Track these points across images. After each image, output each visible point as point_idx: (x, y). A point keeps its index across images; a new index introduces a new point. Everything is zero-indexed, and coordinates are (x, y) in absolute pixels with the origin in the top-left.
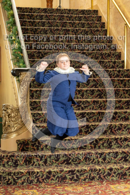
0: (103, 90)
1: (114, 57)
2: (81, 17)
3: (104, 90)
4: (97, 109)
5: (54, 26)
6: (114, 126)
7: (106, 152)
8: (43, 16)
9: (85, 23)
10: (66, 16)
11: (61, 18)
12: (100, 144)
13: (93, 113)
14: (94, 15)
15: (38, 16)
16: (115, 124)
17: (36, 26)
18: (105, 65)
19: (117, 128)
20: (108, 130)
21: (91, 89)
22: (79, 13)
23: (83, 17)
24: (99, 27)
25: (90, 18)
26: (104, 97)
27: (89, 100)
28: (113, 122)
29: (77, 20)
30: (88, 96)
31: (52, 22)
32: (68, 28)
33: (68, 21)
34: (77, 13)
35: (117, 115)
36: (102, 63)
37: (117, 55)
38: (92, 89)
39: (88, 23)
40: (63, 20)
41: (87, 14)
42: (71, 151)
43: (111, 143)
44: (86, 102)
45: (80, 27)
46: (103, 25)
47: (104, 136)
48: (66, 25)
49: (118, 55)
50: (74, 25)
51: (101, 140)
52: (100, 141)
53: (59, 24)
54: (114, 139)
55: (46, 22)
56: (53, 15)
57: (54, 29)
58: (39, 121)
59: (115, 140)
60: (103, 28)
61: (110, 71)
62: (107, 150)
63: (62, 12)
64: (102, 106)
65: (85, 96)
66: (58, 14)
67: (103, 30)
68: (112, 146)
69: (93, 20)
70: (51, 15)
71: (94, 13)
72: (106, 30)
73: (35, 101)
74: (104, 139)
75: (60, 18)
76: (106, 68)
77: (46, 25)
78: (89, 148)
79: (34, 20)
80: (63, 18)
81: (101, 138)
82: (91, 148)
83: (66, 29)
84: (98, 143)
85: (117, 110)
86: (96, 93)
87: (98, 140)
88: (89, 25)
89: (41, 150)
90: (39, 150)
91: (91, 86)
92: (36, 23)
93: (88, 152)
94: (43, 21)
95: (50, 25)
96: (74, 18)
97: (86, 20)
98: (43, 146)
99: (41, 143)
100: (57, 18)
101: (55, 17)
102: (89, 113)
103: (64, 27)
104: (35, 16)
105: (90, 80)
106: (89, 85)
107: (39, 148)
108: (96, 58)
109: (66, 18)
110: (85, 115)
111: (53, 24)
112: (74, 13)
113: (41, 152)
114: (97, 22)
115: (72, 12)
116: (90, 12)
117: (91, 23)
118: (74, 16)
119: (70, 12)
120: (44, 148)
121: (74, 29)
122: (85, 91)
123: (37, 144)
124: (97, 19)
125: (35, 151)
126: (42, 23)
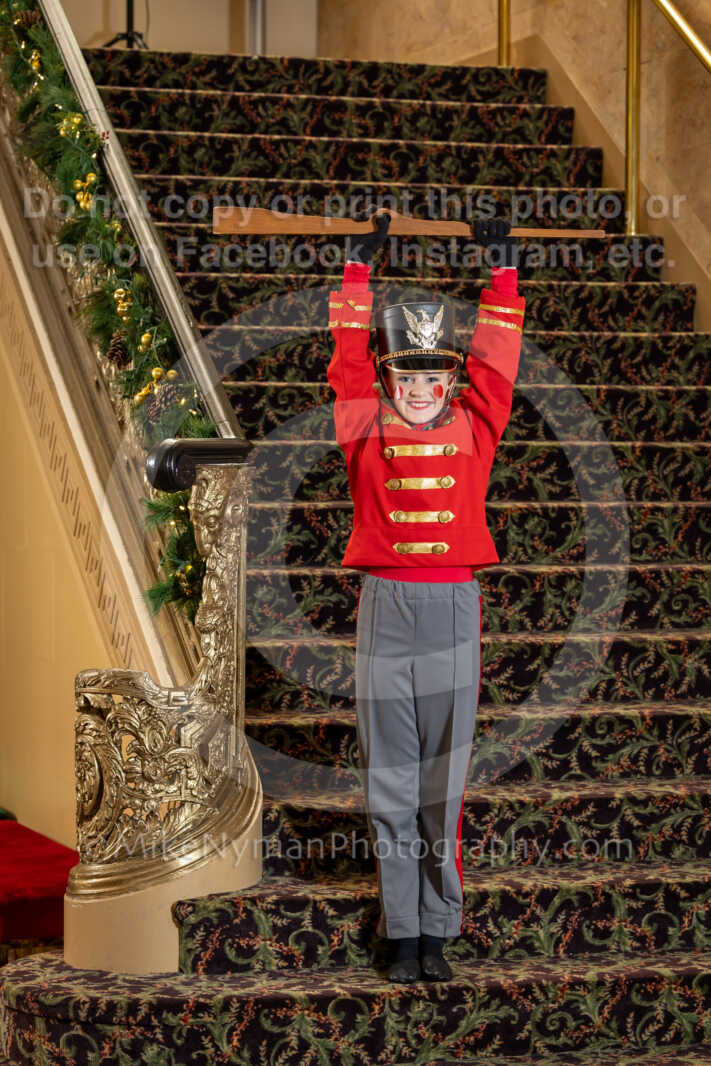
0: (655, 574)
1: (689, 369)
2: (449, 113)
3: (664, 577)
4: (640, 698)
5: (290, 167)
8: (215, 107)
9: (480, 151)
10: (358, 107)
11: (327, 122)
12: (695, 920)
13: (622, 719)
15: (183, 104)
17: (177, 168)
18: (640, 415)
22: (433, 86)
23: (464, 116)
24: (568, 179)
25: (504, 118)
26: (666, 620)
27: (582, 638)
29: (423, 134)
31: (276, 143)
32: (377, 179)
33: (366, 135)
34: (416, 85)
36: (625, 404)
37: (704, 352)
39: (499, 153)
40: (340, 133)
41: (481, 97)
42: (525, 968)
45: (449, 175)
46: (592, 165)
48: (364, 163)
49: (710, 352)
50: (411, 165)
51: (699, 897)
52: (690, 899)
53: (318, 160)
55: (235, 141)
56: (275, 101)
57: (295, 187)
61: (683, 454)
63: (327, 83)
64: (666, 676)
65: (551, 610)
66: (303, 96)
69: (520, 134)
70: (262, 101)
71: (525, 88)
75: (321, 121)
76: (650, 437)
77: (241, 164)
78: (624, 943)
79: (162, 128)
80: (337, 117)
81: (695, 883)
82: (636, 944)
84: (680, 913)
87: (683, 894)
88: (506, 162)
89: (333, 961)
90: (319, 963)
91: (575, 551)
92: (176, 151)
93: (633, 971)
94: (220, 138)
95: (261, 161)
96: (403, 119)
97: (478, 130)
98: (346, 940)
99: (332, 917)
100: (302, 120)
101: (291, 113)
102: (597, 724)
103: (349, 176)
104: (166, 104)
105: (572, 515)
106: (566, 544)
107: (320, 952)
108: (579, 371)
109: (354, 121)
110: (576, 735)
111: (284, 159)
112: (400, 87)
113: (338, 974)
114: (555, 147)
115: (385, 79)
116: (497, 82)
117: (519, 153)
118: (403, 107)
119: (375, 83)
120: (349, 952)
121: (419, 191)
122: (553, 583)
123: (307, 926)
124: (550, 127)
125: (295, 969)
126: (211, 153)
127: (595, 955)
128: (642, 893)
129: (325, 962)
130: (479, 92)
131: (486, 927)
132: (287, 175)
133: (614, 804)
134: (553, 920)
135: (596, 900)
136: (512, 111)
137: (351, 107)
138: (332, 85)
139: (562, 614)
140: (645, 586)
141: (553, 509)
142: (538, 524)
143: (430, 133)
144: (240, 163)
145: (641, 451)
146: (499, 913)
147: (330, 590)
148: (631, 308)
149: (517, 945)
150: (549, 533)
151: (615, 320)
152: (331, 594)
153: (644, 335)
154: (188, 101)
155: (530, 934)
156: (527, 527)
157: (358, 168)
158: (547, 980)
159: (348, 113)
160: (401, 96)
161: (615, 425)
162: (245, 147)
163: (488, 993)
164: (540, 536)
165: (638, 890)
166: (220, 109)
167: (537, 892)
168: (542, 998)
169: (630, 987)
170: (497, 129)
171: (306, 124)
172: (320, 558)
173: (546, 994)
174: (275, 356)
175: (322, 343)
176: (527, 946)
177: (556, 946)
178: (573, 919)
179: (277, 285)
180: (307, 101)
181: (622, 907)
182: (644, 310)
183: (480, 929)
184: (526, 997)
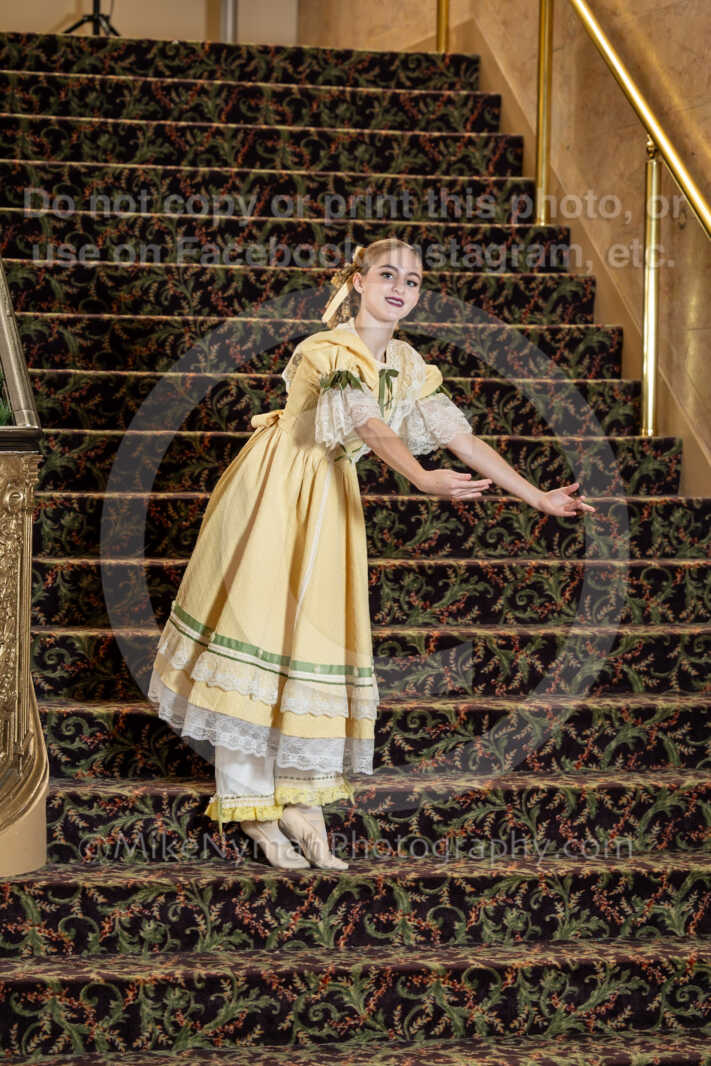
0: (500, 568)
1: (579, 362)
2: (370, 100)
3: (508, 573)
4: (466, 693)
5: (196, 154)
6: (572, 799)
7: (516, 962)
8: (126, 92)
9: (395, 139)
10: (275, 94)
11: (243, 108)
12: (482, 916)
13: (435, 714)
14: (452, 86)
15: (93, 89)
16: (576, 786)
17: (77, 155)
18: (517, 409)
19: (586, 811)
20: (529, 824)
21: (426, 562)
22: (360, 72)
23: (385, 103)
24: (487, 168)
25: (426, 105)
26: (510, 616)
27: (410, 632)
28: (564, 777)
29: (343, 121)
30: (405, 607)
31: (183, 129)
32: (285, 167)
33: (282, 122)
34: (343, 71)
35: (589, 726)
36: (501, 396)
37: (595, 345)
38: (432, 563)
39: (414, 141)
40: (253, 120)
41: (408, 84)
42: (295, 958)
43: (548, 904)
44: (395, 644)
45: (362, 163)
46: (512, 155)
47: (507, 864)
48: (273, 150)
49: (602, 345)
50: (322, 153)
51: (486, 892)
52: (477, 894)
53: (225, 147)
54: (569, 882)
55: (140, 128)
56: (188, 87)
57: (193, 175)
58: (91, 769)
59: (573, 890)
60: (513, 175)
61: (552, 448)
62: (524, 951)
63: (249, 69)
64: (496, 671)
65: (388, 604)
66: (219, 82)
67: (509, 185)
68: (553, 925)
69: (445, 121)
70: (175, 86)
71: (457, 74)
72: (531, 189)
73: (68, 637)
74: (502, 885)
75: (236, 108)
76: (527, 431)
77: (146, 151)
78: (409, 937)
79: (69, 114)
80: (253, 103)
81: (483, 878)
82: (420, 938)
83: (272, 176)
84: (467, 908)
85: (588, 696)
86: (457, 592)
87: (469, 889)
88: (422, 150)
89: (104, 949)
90: (89, 950)
91: (427, 545)
92: (78, 137)
93: (403, 963)
94: (124, 124)
95: (167, 149)
96: (322, 106)
97: (400, 117)
98: (118, 927)
99: (103, 904)
100: (217, 106)
101: (205, 99)
102: (409, 718)
103: (258, 164)
104: (75, 89)
105: (422, 508)
106: (417, 538)
107: (90, 939)
108: (462, 363)
109: (271, 108)
110: (388, 728)
111: (191, 146)
112: (327, 72)
113: (103, 962)
114: (473, 135)
115: (310, 65)
116: (428, 68)
117: (435, 141)
118: (322, 94)
119: (301, 69)
120: (121, 939)
121: (322, 179)
122: (391, 577)
123: (77, 912)
124: (476, 112)
125: (64, 955)
126: (115, 140)
127: (376, 948)
128: (425, 887)
129: (96, 949)
130: (409, 78)
131: (263, 918)
132: (193, 163)
133: (412, 798)
134: (333, 912)
135: (377, 893)
136: (435, 98)
137: (267, 94)
138: (255, 71)
139: (400, 608)
140: (488, 581)
141: (403, 503)
142: (386, 518)
143: (350, 120)
144: (145, 149)
145: (507, 445)
146: (276, 904)
147: (158, 580)
148: (527, 300)
149: (295, 936)
150: (398, 526)
151: (511, 312)
152: (159, 585)
153: (532, 327)
154: (98, 87)
155: (308, 925)
156: (375, 520)
157: (265, 155)
158: (310, 969)
159: (264, 100)
160: (328, 82)
161: (491, 419)
162: (150, 134)
163: (246, 982)
164: (390, 529)
165: (421, 884)
166: (131, 95)
167: (315, 884)
168: (303, 989)
169: (395, 980)
170: (420, 117)
171: (222, 110)
172: (160, 548)
173: (307, 985)
174: (146, 346)
175: (195, 333)
176: (305, 937)
177: (337, 938)
178: (354, 911)
179: (157, 274)
180: (222, 87)
181: (405, 901)
182: (540, 302)
183: (257, 920)
184: (286, 987)
